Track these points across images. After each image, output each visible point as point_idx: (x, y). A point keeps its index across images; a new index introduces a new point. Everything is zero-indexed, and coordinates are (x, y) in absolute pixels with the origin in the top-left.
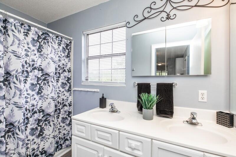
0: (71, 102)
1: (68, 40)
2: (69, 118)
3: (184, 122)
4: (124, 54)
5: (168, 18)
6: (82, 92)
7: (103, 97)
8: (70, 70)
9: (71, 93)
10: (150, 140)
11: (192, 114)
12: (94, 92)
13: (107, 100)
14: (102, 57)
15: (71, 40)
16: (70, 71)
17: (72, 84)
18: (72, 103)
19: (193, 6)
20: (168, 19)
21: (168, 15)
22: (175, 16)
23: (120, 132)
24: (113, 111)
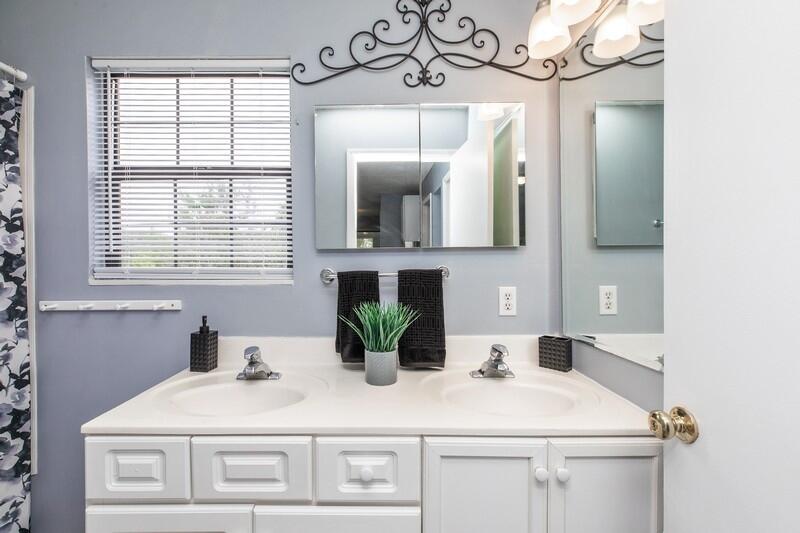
0: (27, 365)
1: (5, 82)
2: (19, 443)
3: (473, 374)
4: (286, 173)
5: (424, 80)
6: (92, 316)
7: (204, 330)
8: (20, 219)
9: (25, 325)
10: (418, 439)
11: (494, 349)
12: (160, 312)
13: (219, 338)
14: (192, 174)
15: (18, 80)
16: (18, 223)
17: (31, 284)
18: (34, 369)
19: (484, 63)
20: (425, 84)
21: (424, 71)
22: (441, 78)
23: (318, 439)
24: (254, 374)
